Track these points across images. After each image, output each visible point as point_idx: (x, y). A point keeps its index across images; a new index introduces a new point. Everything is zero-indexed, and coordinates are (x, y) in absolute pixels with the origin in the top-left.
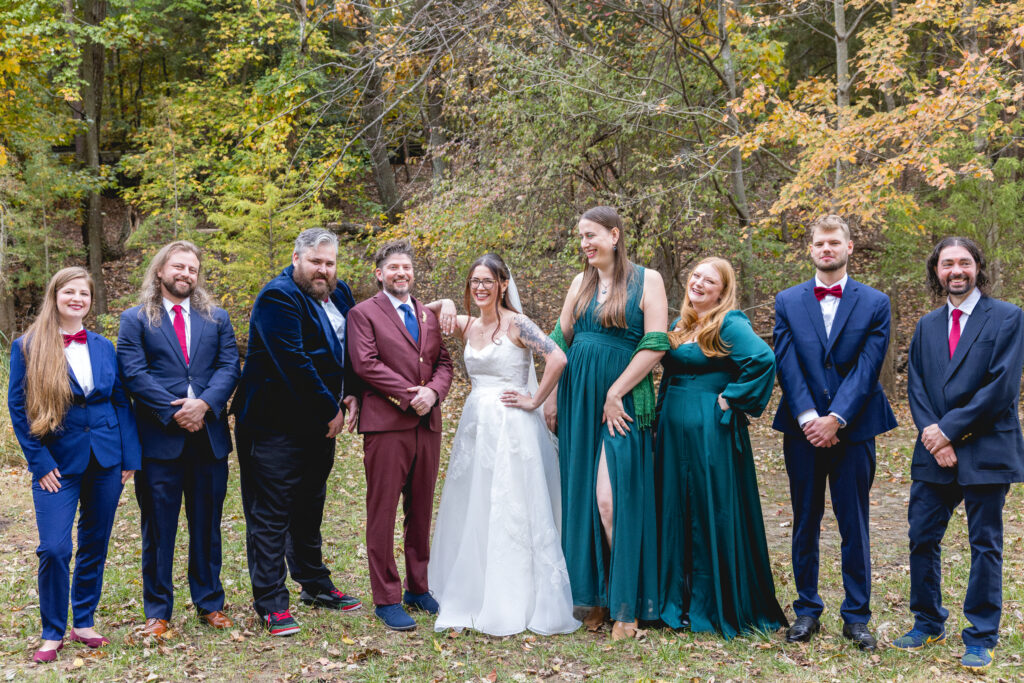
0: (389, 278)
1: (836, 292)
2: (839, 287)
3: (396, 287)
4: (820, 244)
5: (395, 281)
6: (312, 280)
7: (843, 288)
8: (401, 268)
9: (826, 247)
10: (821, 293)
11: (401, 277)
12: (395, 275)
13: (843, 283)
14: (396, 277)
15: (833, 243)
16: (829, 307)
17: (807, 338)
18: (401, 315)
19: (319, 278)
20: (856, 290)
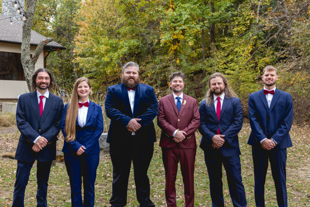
0: (173, 86)
1: (272, 92)
2: (273, 90)
3: (176, 89)
4: (267, 75)
5: (176, 87)
6: (128, 79)
7: (274, 91)
8: (178, 82)
9: (270, 77)
10: (266, 92)
11: (178, 85)
12: (176, 84)
13: (274, 89)
14: (176, 85)
15: (272, 75)
16: (269, 97)
17: (262, 109)
18: (176, 101)
19: (130, 79)
20: (279, 92)
